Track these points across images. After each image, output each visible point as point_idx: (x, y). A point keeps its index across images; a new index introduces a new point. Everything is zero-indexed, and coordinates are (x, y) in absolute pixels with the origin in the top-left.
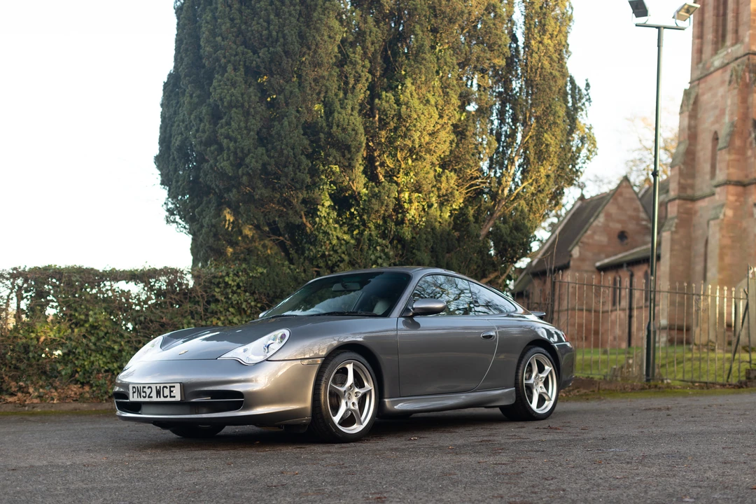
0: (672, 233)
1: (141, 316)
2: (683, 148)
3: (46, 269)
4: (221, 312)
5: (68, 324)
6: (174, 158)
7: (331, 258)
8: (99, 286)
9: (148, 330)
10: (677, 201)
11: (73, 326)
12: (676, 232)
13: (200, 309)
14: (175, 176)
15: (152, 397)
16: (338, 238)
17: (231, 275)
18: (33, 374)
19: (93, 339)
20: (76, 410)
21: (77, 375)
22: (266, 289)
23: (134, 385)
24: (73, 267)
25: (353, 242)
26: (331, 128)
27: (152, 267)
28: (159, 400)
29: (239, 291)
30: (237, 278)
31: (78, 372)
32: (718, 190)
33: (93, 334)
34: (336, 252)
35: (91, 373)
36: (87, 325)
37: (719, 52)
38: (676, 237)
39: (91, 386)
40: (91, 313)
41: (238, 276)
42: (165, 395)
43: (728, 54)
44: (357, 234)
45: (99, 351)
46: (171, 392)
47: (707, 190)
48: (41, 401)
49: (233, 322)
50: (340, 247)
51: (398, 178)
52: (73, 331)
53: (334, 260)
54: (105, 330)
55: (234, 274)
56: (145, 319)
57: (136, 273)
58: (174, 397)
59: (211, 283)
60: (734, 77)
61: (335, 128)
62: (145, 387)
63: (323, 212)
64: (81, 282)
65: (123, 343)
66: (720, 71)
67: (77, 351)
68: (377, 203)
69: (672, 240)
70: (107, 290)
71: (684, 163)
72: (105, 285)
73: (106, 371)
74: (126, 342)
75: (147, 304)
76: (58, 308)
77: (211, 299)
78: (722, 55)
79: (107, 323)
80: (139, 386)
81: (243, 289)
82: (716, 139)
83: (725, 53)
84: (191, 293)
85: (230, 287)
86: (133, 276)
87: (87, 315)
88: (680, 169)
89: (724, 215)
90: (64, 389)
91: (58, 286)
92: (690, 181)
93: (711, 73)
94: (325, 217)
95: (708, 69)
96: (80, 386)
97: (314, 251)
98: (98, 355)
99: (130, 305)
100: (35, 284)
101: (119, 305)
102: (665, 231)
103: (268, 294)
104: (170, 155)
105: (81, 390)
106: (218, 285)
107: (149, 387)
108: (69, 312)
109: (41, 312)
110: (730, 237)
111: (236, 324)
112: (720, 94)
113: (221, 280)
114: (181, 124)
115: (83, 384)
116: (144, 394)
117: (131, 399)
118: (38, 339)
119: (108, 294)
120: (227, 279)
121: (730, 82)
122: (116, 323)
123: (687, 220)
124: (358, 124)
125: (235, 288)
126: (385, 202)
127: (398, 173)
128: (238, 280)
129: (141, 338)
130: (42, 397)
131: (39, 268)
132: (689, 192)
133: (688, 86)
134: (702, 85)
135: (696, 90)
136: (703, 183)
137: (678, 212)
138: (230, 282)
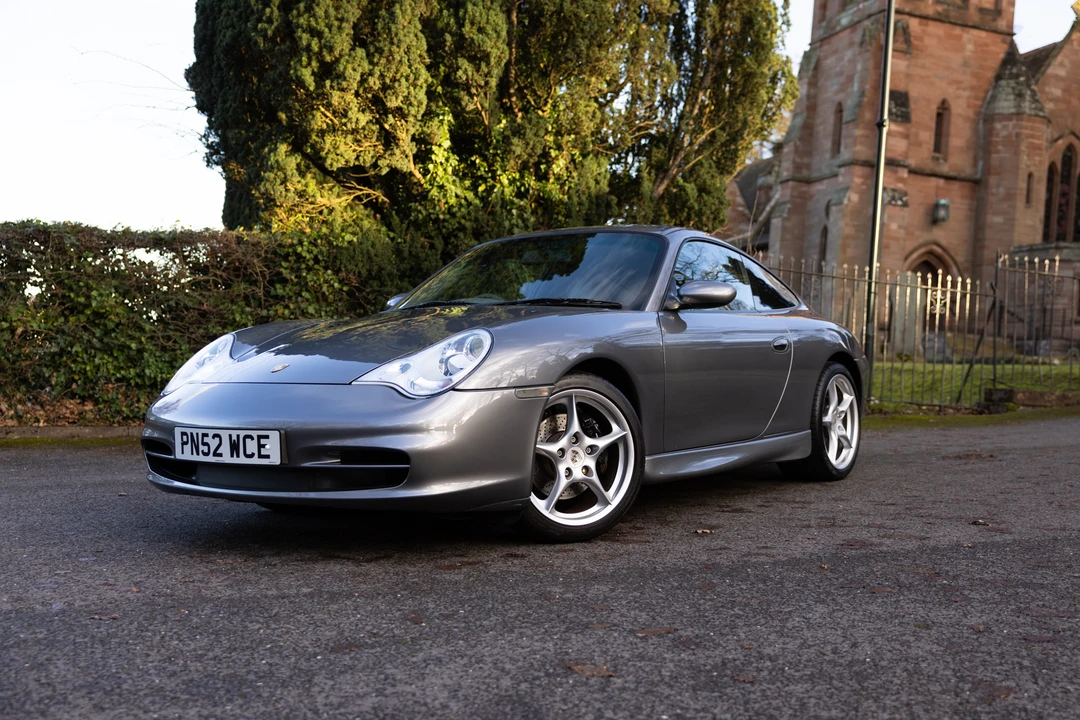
0: (784, 219)
1: (172, 299)
2: (799, 121)
3: (25, 225)
4: (290, 298)
5: (59, 310)
6: (219, 65)
7: (446, 224)
8: (106, 253)
9: (182, 321)
10: (791, 183)
11: (66, 313)
12: (787, 219)
13: (260, 293)
14: (221, 94)
15: (221, 455)
16: (457, 196)
17: (306, 243)
18: (6, 383)
19: (98, 332)
20: (73, 437)
21: (74, 386)
22: (356, 266)
23: (184, 430)
24: (65, 224)
25: (477, 201)
26: (463, 25)
27: (186, 228)
28: (235, 460)
29: (316, 266)
30: (314, 248)
31: (76, 382)
32: (843, 170)
33: (98, 325)
34: (453, 215)
35: (96, 383)
36: (88, 312)
37: (847, 8)
38: (788, 224)
39: (96, 402)
40: (94, 293)
41: (316, 246)
42: (249, 452)
43: (859, 10)
44: (483, 192)
45: (107, 350)
46: (261, 446)
47: (826, 171)
48: (19, 422)
49: (308, 313)
50: (459, 209)
51: (543, 111)
52: (67, 320)
53: (450, 226)
54: (117, 320)
55: (310, 243)
56: (177, 304)
57: (162, 236)
58: (268, 457)
59: (275, 253)
60: (867, 38)
61: (467, 28)
62: (206, 435)
63: (440, 155)
64: (78, 247)
65: (143, 339)
66: (848, 31)
67: (74, 350)
68: (520, 143)
69: (784, 229)
70: (119, 261)
71: (801, 139)
72: (114, 252)
73: (118, 380)
74: (148, 338)
75: (179, 283)
76: (44, 286)
77: (275, 278)
78: (851, 11)
79: (119, 310)
80: (194, 431)
81: (323, 264)
82: (840, 110)
83: (855, 9)
84: (245, 269)
85: (304, 262)
86: (156, 241)
87: (88, 297)
88: (795, 144)
89: (849, 200)
90: (54, 406)
91: (43, 253)
92: (806, 160)
93: (837, 33)
94: (441, 164)
95: (834, 28)
96: (78, 401)
97: (424, 212)
98: (106, 357)
99: (153, 284)
100: (7, 248)
101: (139, 282)
102: (775, 217)
103: (360, 272)
104: (214, 62)
105: (80, 407)
106: (286, 257)
107: (215, 436)
108: (60, 292)
109: (18, 291)
110: (854, 226)
111: (312, 315)
112: (846, 58)
113: (290, 250)
114: (232, 11)
115: (83, 399)
116: (206, 449)
117: (179, 456)
118: (13, 330)
119: (118, 267)
120: (299, 249)
121: (862, 43)
122: (132, 308)
123: (800, 205)
124: (500, 23)
125: (311, 263)
126: (531, 143)
127: (545, 105)
128: (315, 251)
129: (171, 333)
130: (21, 417)
131: (14, 224)
132: (805, 173)
133: (808, 48)
134: (825, 48)
135: (818, 52)
136: (823, 162)
137: (792, 196)
138: (304, 254)
